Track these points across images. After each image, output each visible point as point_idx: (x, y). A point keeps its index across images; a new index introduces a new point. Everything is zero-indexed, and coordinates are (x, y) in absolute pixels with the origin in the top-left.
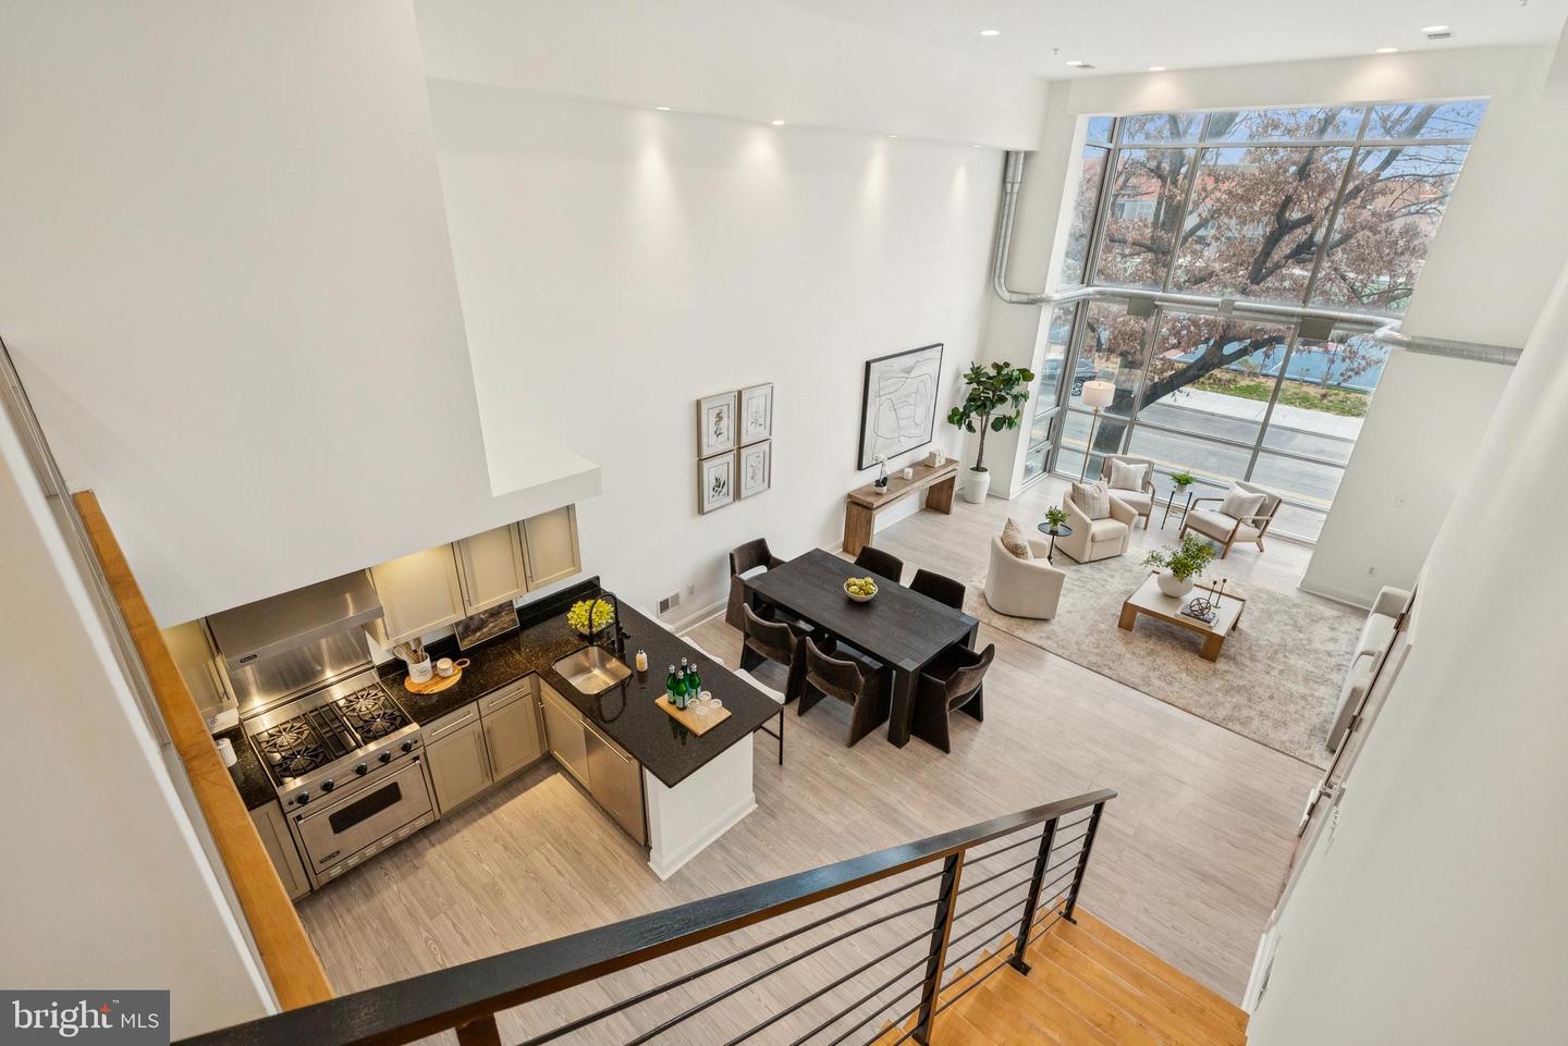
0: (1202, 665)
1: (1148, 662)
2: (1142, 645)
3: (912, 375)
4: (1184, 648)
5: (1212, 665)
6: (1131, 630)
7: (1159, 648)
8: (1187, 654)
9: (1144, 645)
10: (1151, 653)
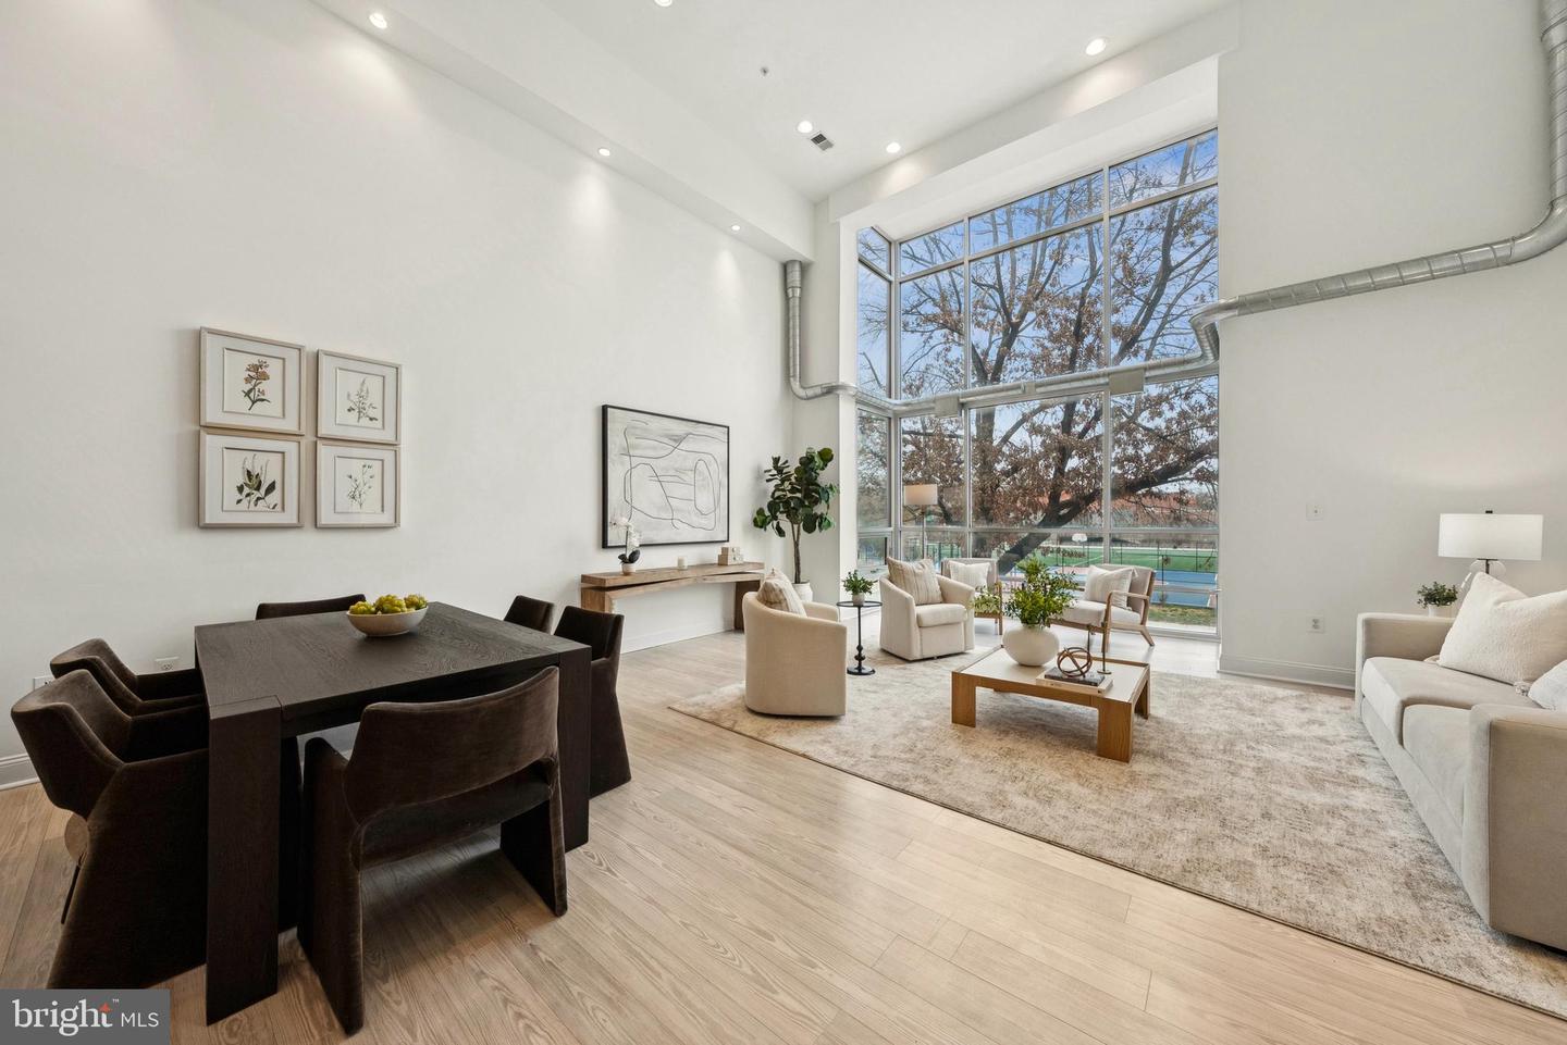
0: (1106, 768)
1: (1002, 768)
2: (988, 745)
3: (683, 446)
4: (1069, 745)
5: (1125, 767)
6: (973, 726)
7: (1022, 747)
8: (1075, 753)
9: (995, 744)
10: (1009, 753)
